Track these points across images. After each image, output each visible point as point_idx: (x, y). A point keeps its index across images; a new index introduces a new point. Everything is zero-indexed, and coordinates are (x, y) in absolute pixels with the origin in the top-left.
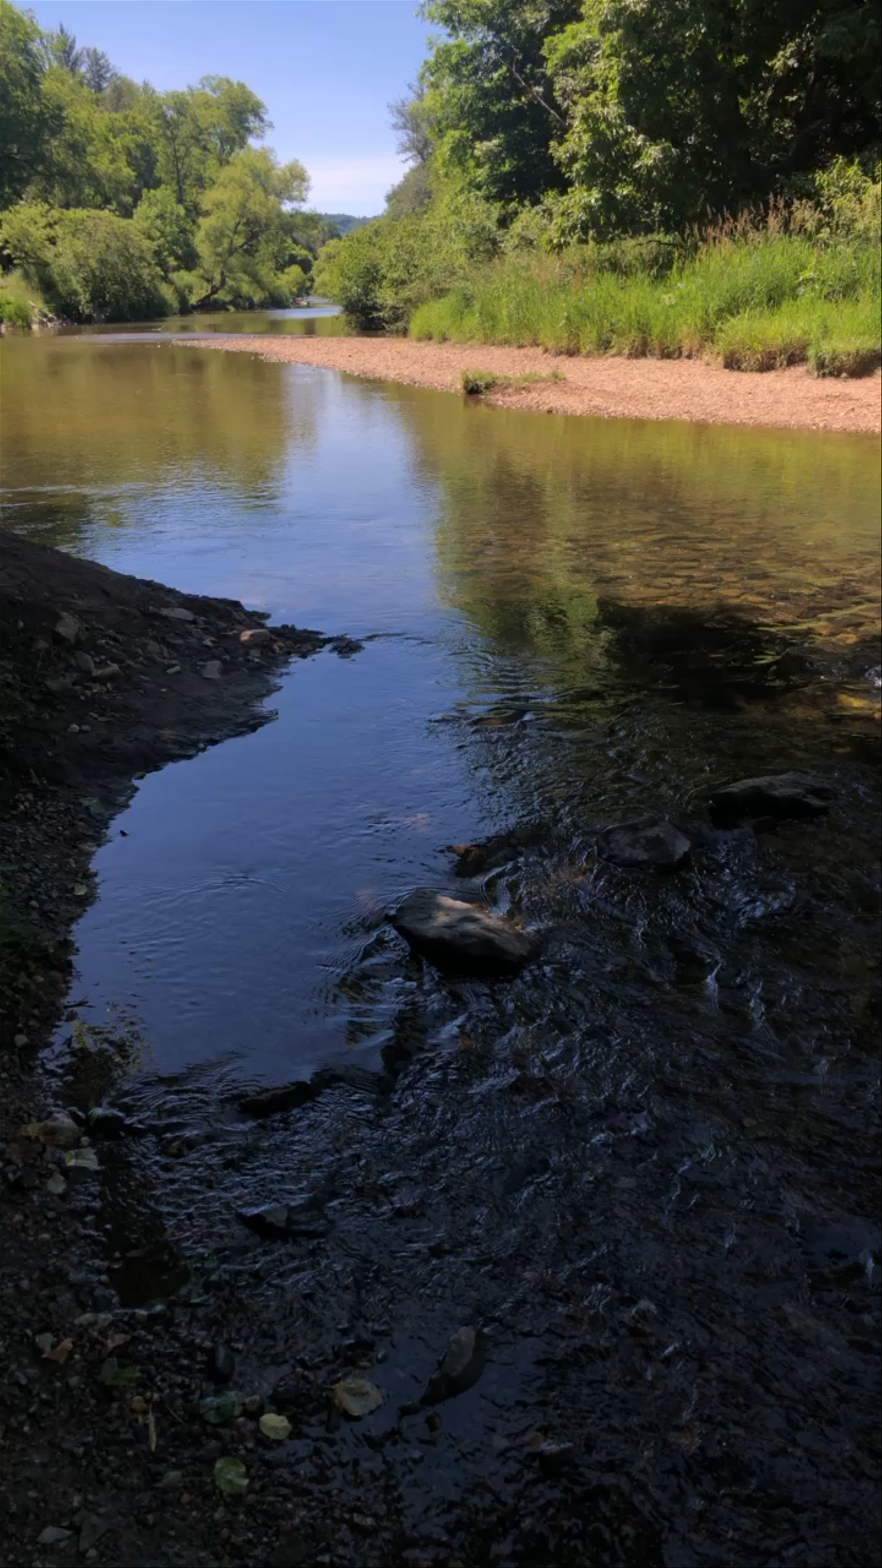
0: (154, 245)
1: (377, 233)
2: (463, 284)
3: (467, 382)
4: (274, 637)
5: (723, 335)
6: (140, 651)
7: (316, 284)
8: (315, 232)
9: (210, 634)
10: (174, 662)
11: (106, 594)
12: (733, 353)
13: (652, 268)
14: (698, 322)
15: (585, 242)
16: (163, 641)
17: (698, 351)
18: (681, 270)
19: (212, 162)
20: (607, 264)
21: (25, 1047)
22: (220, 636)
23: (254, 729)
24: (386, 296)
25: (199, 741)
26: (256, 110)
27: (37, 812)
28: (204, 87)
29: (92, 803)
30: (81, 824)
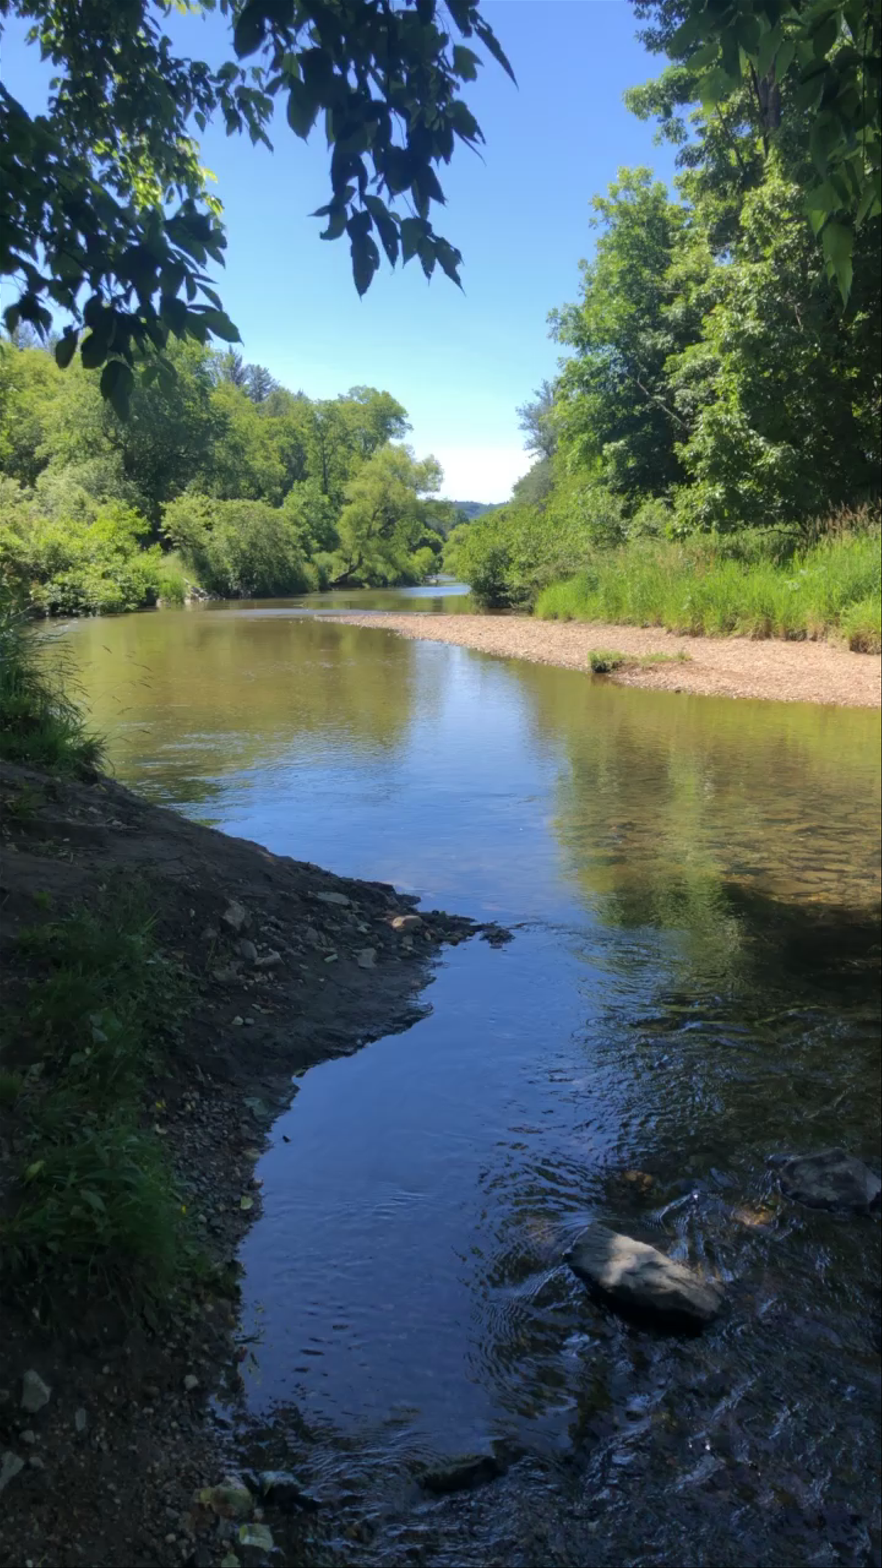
0: (300, 531)
1: (503, 518)
2: (589, 569)
3: (594, 662)
4: (426, 924)
5: (848, 620)
6: (298, 937)
7: (444, 564)
8: (447, 517)
9: (365, 920)
10: (332, 950)
11: (268, 878)
12: (858, 637)
13: (774, 556)
14: (823, 607)
15: (708, 531)
16: (320, 927)
17: (823, 634)
18: (803, 558)
19: (356, 457)
20: (730, 552)
21: (195, 1390)
22: (375, 923)
23: (409, 1024)
24: (514, 579)
25: (357, 1036)
26: (398, 414)
27: (203, 1113)
28: (352, 395)
29: (254, 1103)
30: (245, 1127)
